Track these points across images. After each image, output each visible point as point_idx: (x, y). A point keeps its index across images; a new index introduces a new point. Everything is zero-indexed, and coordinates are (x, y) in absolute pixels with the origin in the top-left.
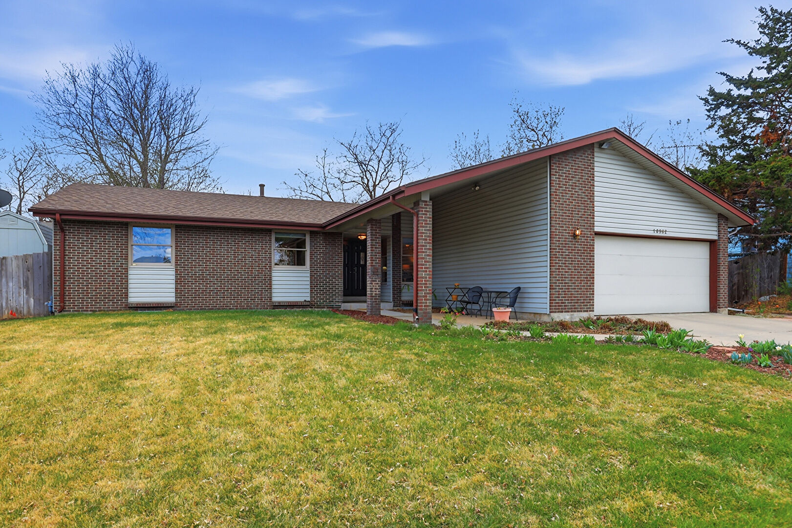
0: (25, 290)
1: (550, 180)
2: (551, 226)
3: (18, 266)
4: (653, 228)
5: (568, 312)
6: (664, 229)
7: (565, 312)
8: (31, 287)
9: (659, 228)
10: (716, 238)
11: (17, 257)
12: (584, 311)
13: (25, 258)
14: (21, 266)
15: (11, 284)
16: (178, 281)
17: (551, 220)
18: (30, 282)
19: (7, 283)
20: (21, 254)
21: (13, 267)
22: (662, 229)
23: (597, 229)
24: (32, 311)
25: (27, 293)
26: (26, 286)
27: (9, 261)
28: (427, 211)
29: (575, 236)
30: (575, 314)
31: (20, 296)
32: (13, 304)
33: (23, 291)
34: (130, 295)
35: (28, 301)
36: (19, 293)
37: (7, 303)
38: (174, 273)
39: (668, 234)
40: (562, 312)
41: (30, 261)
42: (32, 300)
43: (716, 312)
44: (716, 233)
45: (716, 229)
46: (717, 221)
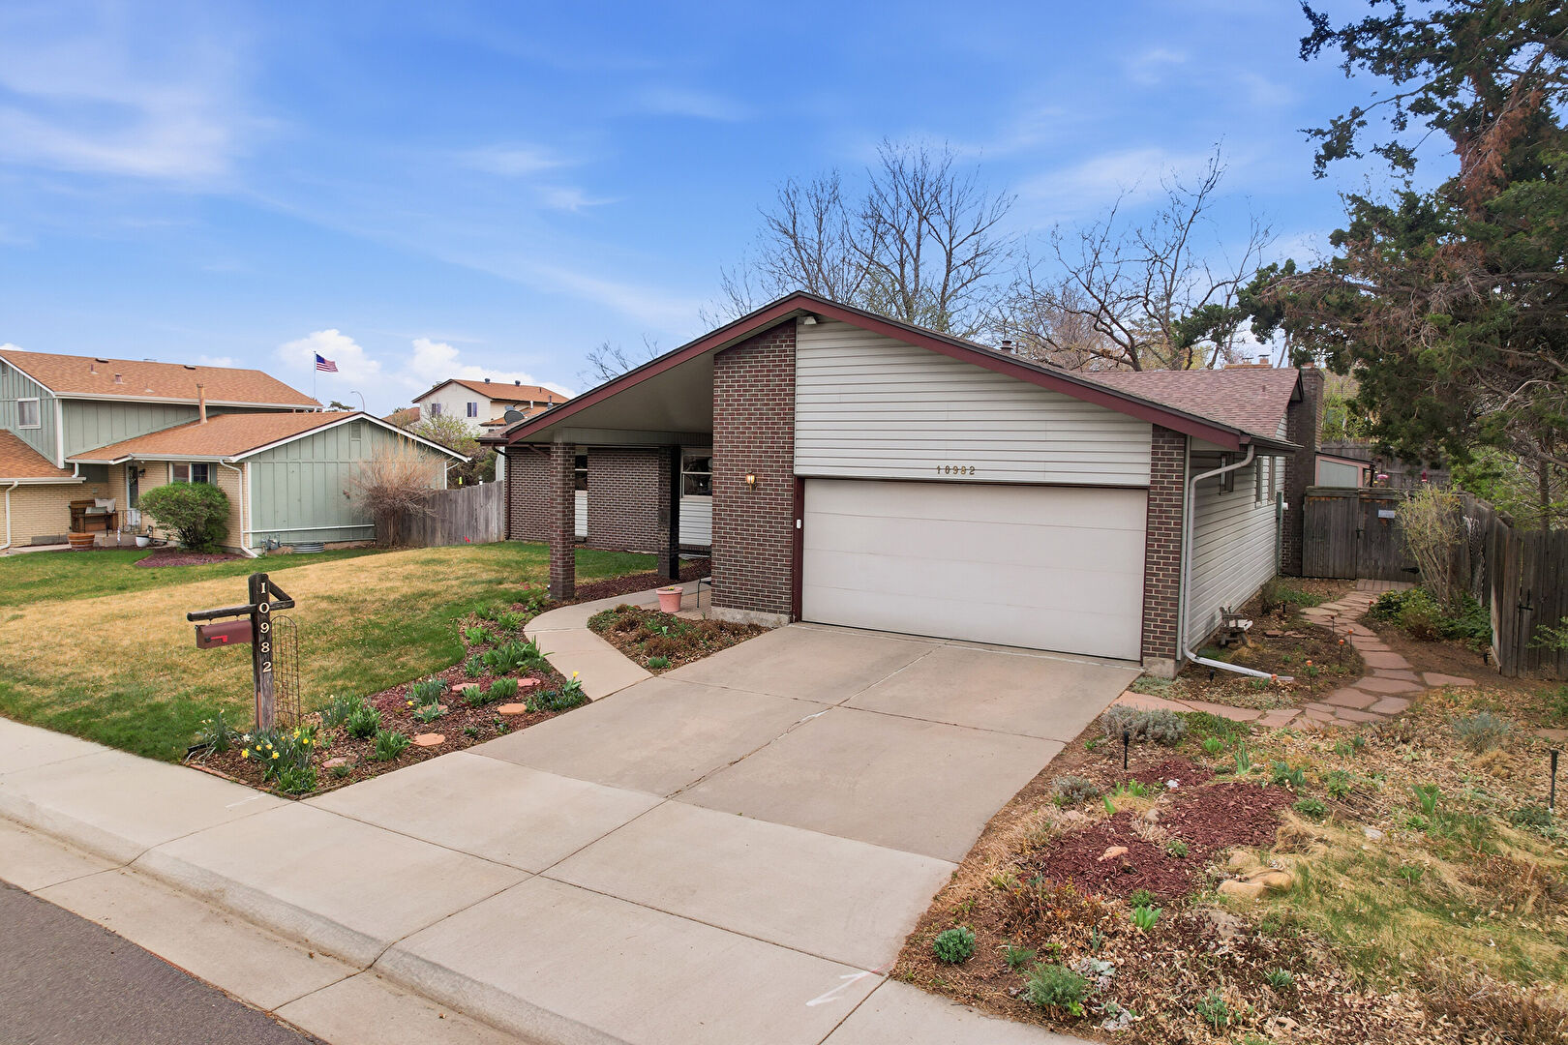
2: (714, 470)
4: (936, 464)
6: (968, 465)
9: (955, 464)
10: (1142, 481)
12: (770, 612)
17: (714, 461)
22: (961, 465)
29: (754, 486)
30: (753, 614)
39: (978, 476)
40: (730, 607)
43: (1142, 662)
44: (1148, 469)
45: (1148, 459)
46: (1149, 438)
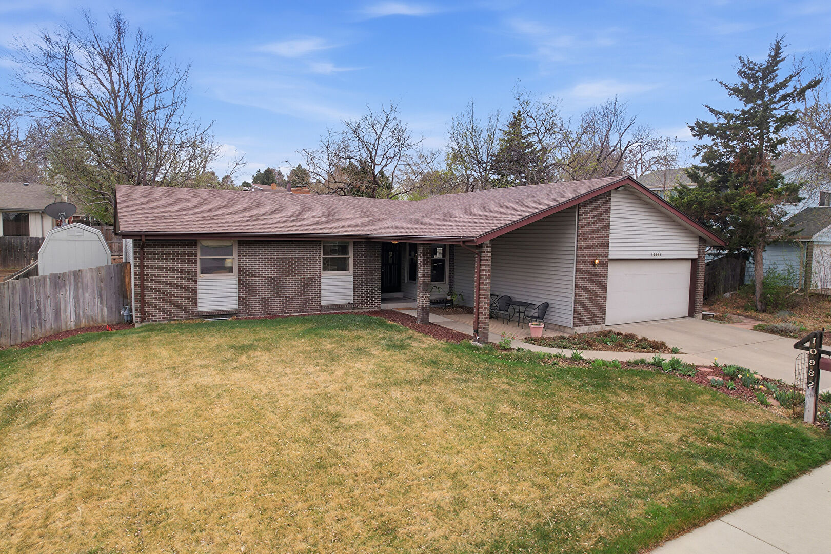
0: (99, 300)
1: (578, 220)
2: (577, 257)
3: (93, 278)
4: (651, 252)
5: (587, 325)
6: (659, 252)
7: (585, 325)
8: (104, 297)
9: (655, 252)
10: (696, 257)
11: (91, 270)
12: (598, 324)
13: (98, 270)
14: (95, 277)
15: (87, 295)
16: (240, 290)
17: (577, 253)
18: (103, 292)
19: (83, 295)
20: (94, 267)
21: (88, 278)
22: (657, 252)
23: (610, 257)
24: (105, 319)
25: (101, 303)
26: (100, 296)
27: (84, 273)
28: (488, 252)
29: (594, 264)
30: (592, 327)
31: (95, 305)
32: (89, 312)
33: (98, 301)
34: (199, 304)
35: (102, 310)
36: (94, 303)
37: (83, 313)
38: (236, 282)
39: (662, 257)
40: (582, 326)
41: (103, 272)
42: (105, 309)
43: (693, 317)
44: (697, 253)
45: (697, 249)
46: (697, 242)
